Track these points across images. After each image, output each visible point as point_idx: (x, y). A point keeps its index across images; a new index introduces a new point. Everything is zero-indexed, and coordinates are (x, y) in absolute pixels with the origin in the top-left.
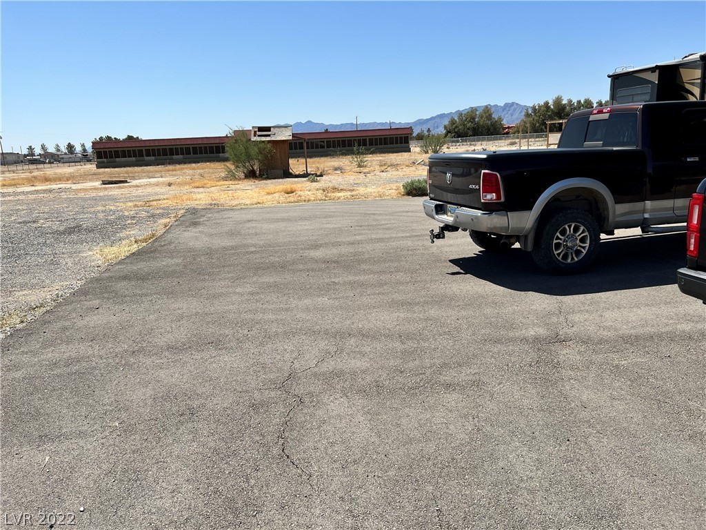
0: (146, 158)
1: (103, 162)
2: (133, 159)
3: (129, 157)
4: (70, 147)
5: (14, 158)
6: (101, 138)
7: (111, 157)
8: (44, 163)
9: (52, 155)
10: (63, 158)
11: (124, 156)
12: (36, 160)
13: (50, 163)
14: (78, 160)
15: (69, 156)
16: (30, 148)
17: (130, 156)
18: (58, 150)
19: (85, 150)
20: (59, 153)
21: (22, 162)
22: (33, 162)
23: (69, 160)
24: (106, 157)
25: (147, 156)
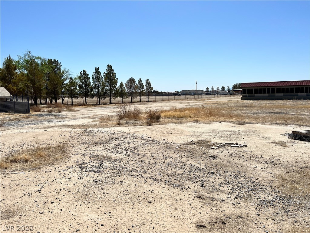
0: (277, 94)
1: (246, 96)
2: (267, 95)
3: (260, 93)
4: (223, 88)
5: (201, 92)
6: (237, 84)
7: (252, 93)
8: (211, 95)
9: (215, 91)
10: (220, 93)
11: (261, 92)
12: (209, 93)
13: (214, 95)
16: (208, 88)
17: (265, 93)
18: (218, 89)
19: (229, 89)
20: (218, 90)
21: (203, 94)
22: (208, 94)
23: (223, 94)
24: (248, 93)
25: (277, 93)
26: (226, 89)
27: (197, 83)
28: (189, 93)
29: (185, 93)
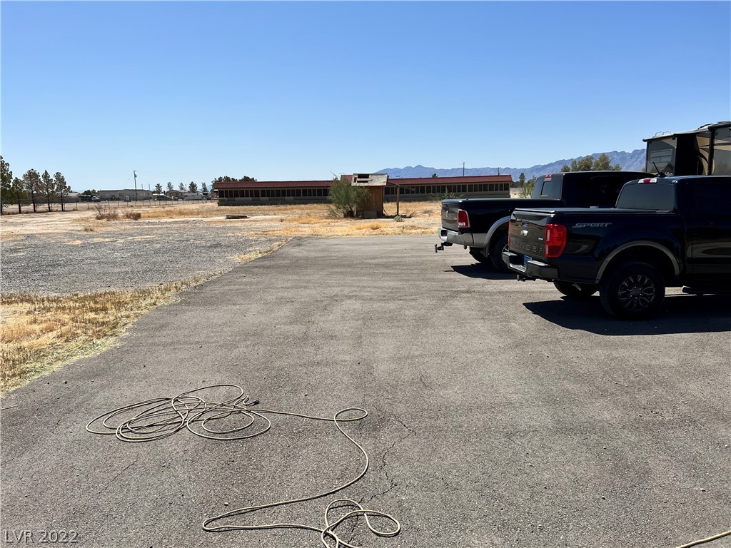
0: (262, 198)
1: (224, 201)
2: (250, 199)
4: (193, 186)
5: (144, 195)
6: (220, 178)
7: (231, 196)
8: (169, 200)
9: (177, 193)
10: (186, 196)
11: (241, 195)
12: (163, 197)
13: (175, 200)
14: (200, 198)
15: (192, 194)
16: (158, 186)
17: (247, 196)
18: (182, 189)
19: (205, 189)
20: (183, 191)
21: (150, 198)
22: (160, 198)
23: (192, 198)
24: (227, 196)
25: (262, 196)
26: (199, 188)
27: (135, 176)
28: (117, 196)
29: (107, 195)
